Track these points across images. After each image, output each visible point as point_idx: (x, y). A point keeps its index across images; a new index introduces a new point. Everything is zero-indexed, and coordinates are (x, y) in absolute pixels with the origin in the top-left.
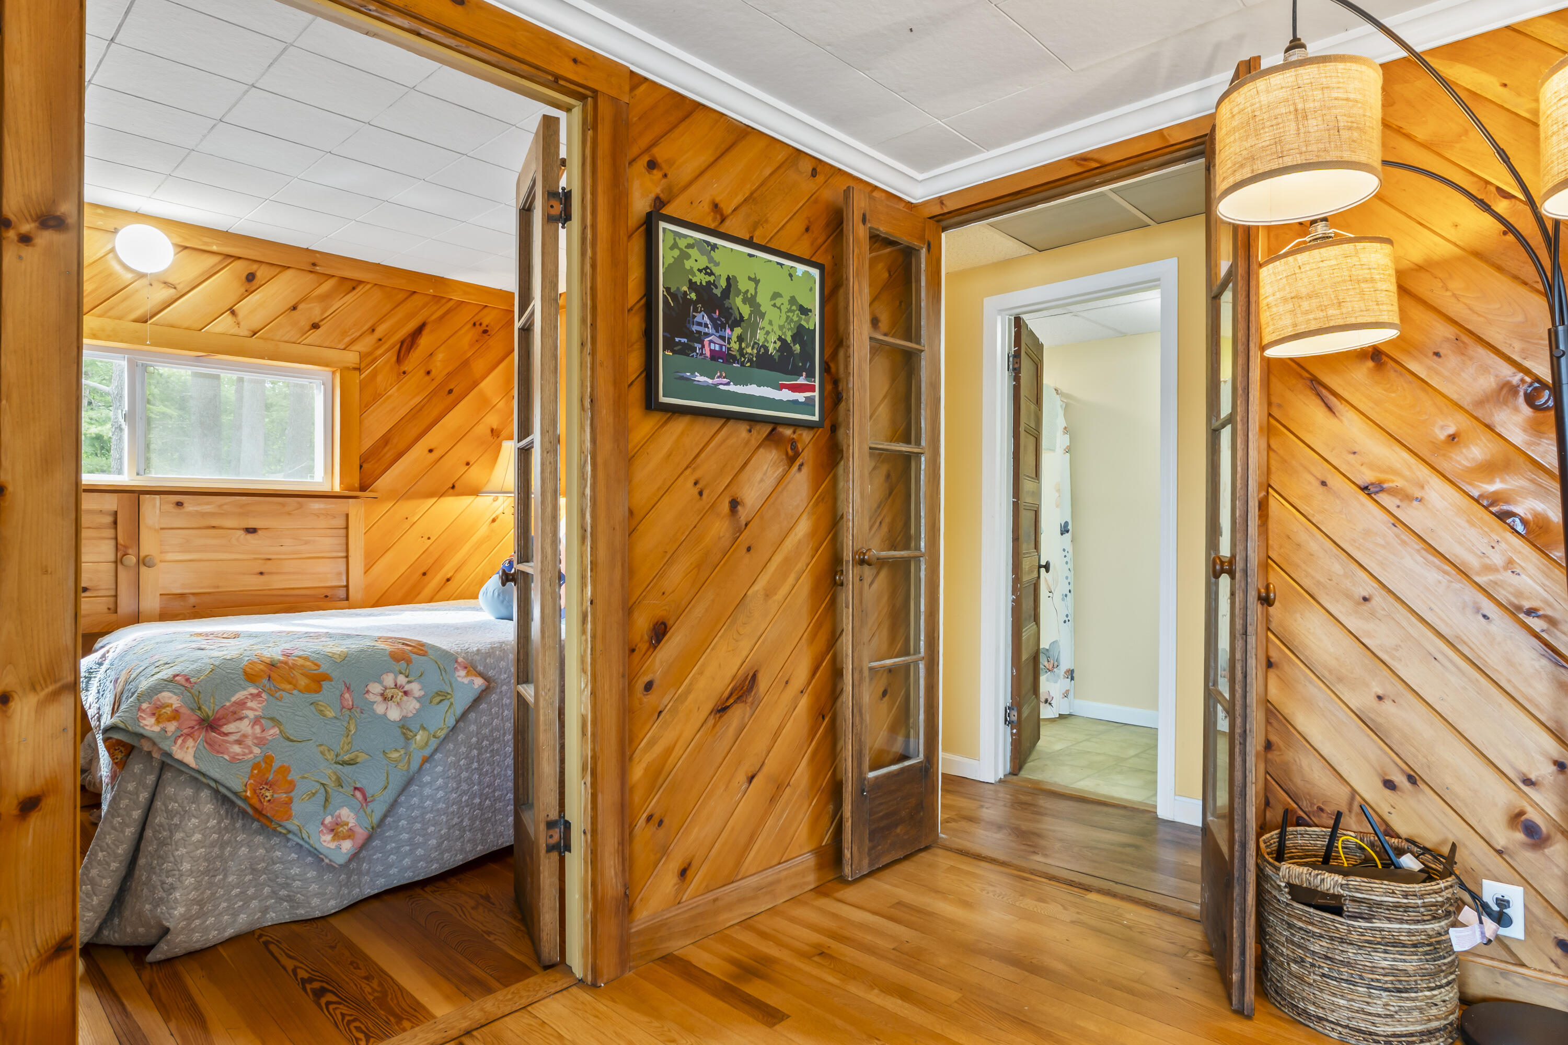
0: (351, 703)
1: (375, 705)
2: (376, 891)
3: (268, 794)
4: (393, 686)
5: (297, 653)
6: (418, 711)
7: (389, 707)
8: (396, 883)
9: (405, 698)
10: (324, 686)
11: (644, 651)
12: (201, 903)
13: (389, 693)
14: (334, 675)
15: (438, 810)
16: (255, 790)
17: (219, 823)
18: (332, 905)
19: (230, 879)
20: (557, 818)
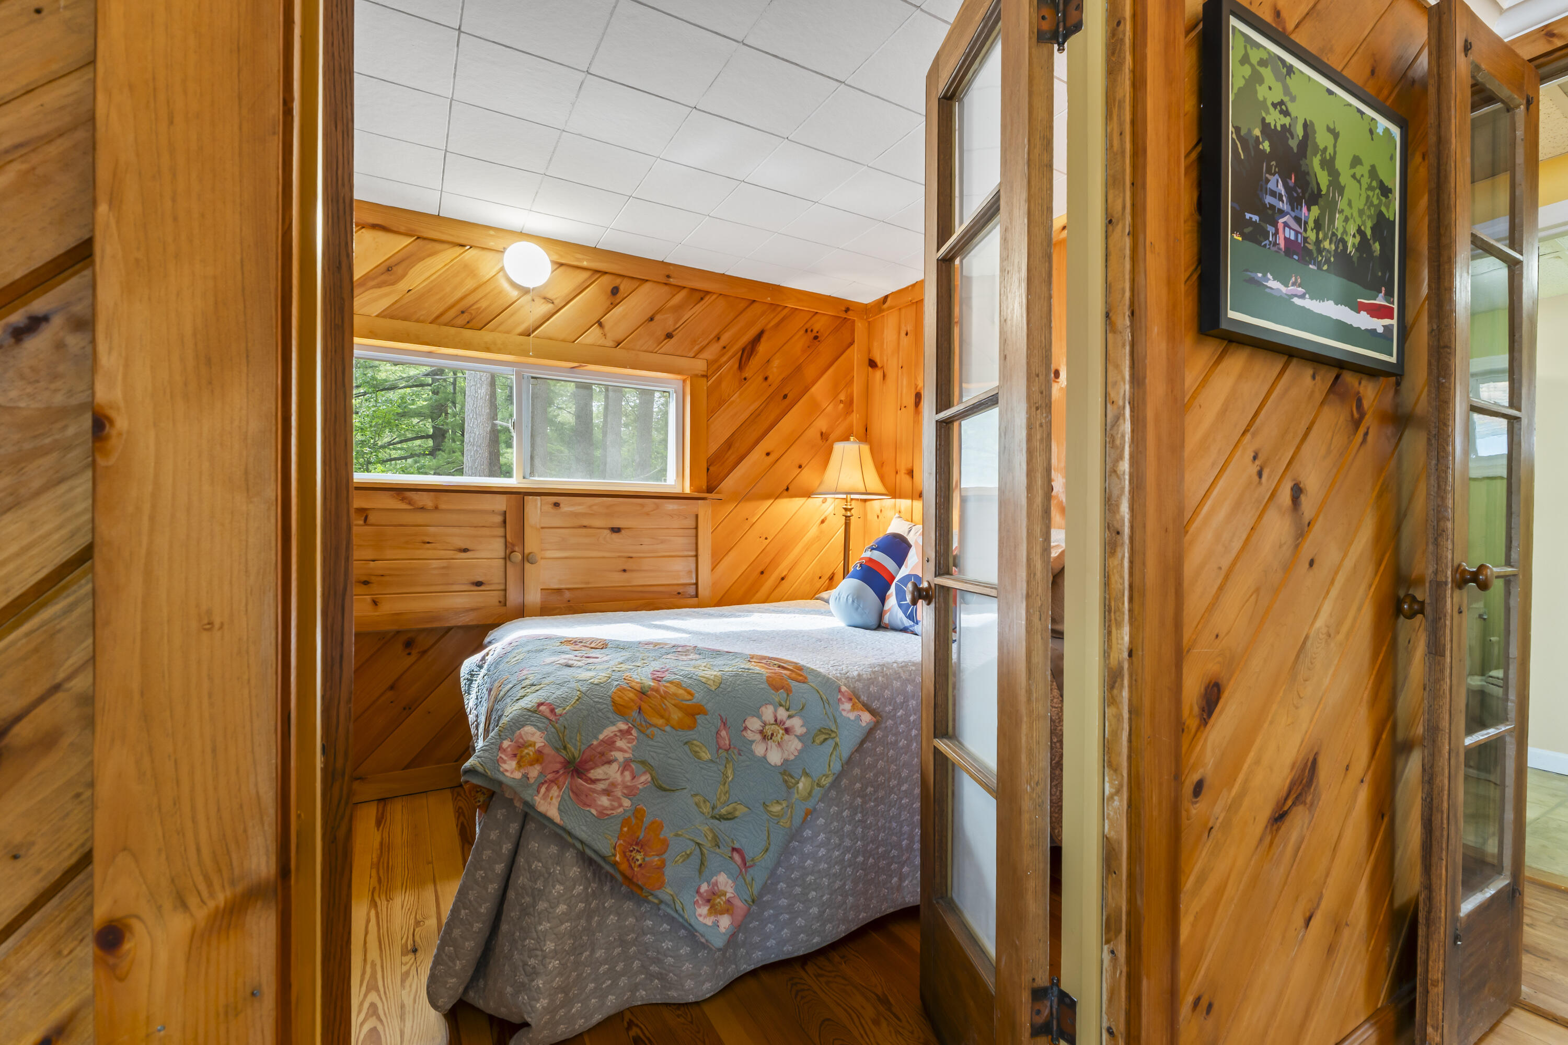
0: (727, 742)
1: (754, 744)
2: (752, 967)
3: (639, 857)
4: (772, 721)
5: (669, 677)
6: (800, 752)
7: (769, 747)
8: (773, 958)
9: (786, 737)
10: (699, 721)
11: (1193, 730)
12: (564, 989)
13: (769, 730)
14: (709, 707)
15: (819, 871)
16: (624, 853)
17: (586, 889)
18: (707, 988)
19: (598, 955)
20: (1047, 984)
